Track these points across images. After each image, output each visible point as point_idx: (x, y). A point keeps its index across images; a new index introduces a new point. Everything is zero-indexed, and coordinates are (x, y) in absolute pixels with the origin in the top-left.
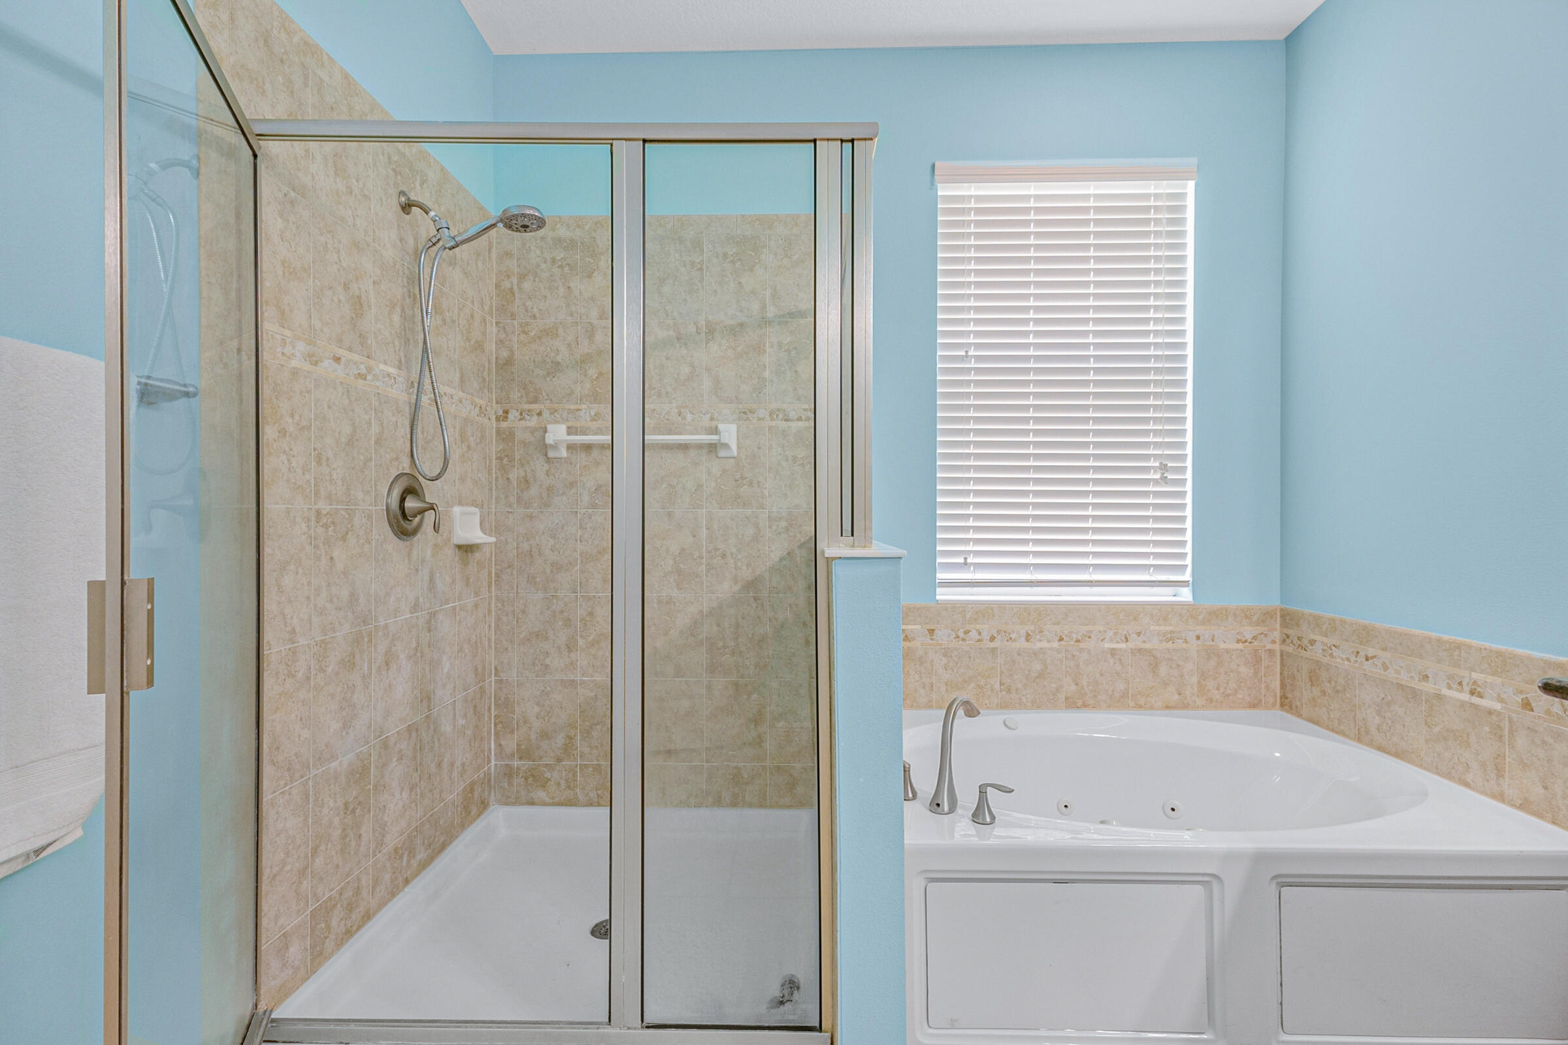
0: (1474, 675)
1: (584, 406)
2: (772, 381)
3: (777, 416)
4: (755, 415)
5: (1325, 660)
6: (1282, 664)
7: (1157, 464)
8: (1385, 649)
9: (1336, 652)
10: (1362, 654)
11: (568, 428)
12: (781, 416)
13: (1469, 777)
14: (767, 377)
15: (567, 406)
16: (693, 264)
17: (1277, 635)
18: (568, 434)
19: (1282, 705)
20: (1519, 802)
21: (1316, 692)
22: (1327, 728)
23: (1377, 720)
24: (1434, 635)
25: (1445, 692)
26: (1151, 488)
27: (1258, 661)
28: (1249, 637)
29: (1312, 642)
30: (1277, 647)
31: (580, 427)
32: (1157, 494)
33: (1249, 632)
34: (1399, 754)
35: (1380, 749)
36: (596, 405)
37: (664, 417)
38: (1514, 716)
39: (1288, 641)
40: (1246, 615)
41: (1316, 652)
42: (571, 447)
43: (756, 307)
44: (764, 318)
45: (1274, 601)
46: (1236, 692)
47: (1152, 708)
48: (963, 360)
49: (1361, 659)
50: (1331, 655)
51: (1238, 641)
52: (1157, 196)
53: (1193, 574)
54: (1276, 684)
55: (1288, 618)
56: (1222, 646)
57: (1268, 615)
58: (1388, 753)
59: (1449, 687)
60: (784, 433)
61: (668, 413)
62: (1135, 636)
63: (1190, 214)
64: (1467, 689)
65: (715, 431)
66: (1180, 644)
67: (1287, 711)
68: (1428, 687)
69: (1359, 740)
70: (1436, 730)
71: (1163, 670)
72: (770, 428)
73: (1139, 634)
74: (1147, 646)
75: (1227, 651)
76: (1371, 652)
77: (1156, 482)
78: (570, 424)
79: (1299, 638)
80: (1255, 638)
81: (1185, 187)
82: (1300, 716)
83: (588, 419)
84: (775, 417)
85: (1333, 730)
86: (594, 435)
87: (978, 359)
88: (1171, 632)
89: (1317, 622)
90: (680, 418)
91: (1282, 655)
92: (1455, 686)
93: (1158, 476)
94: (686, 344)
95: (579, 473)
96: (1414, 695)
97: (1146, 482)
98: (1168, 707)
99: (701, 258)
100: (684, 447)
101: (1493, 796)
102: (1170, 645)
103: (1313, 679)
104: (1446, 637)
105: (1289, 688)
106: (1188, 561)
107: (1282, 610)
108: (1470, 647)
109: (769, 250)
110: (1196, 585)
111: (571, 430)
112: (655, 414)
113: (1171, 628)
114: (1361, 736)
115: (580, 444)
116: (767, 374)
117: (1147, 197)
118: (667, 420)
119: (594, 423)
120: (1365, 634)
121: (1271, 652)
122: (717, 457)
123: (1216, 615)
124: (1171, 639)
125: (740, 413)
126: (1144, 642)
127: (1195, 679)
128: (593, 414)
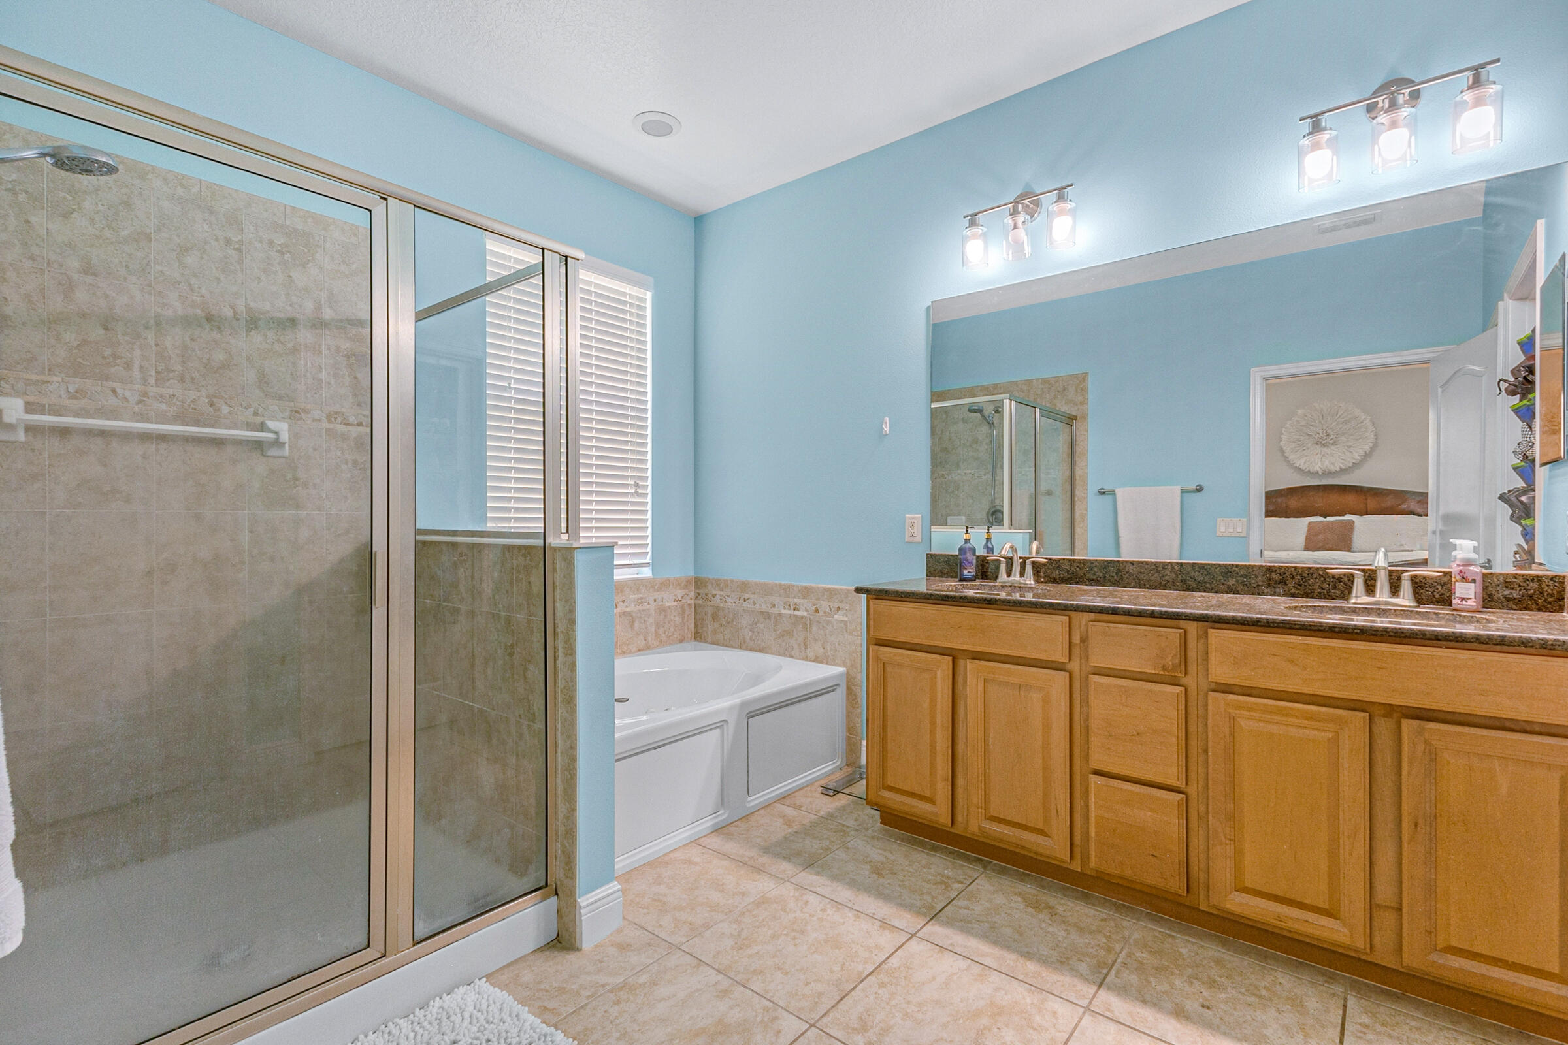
0: (796, 600)
1: (55, 379)
2: (329, 383)
3: (335, 418)
4: (309, 416)
5: (722, 605)
6: (696, 612)
7: (633, 483)
8: (754, 594)
9: (728, 599)
10: (742, 598)
11: (27, 404)
12: (339, 420)
13: (793, 653)
14: (323, 378)
15: (25, 376)
16: (228, 241)
17: (692, 594)
18: (27, 412)
19: (695, 638)
20: (813, 659)
21: (716, 625)
22: (723, 645)
23: (750, 633)
24: (777, 582)
25: (783, 611)
26: (628, 499)
27: (684, 611)
28: (680, 598)
29: (714, 596)
30: (693, 601)
31: (49, 405)
32: (633, 503)
33: (680, 594)
34: (761, 651)
35: (751, 650)
36: (78, 379)
37: (189, 406)
38: (812, 617)
39: (699, 597)
40: (678, 583)
41: (717, 601)
42: (30, 429)
43: (309, 305)
44: (319, 319)
45: (690, 573)
46: (673, 634)
47: (631, 652)
48: (505, 390)
49: (742, 601)
50: (725, 602)
51: (675, 600)
52: (631, 296)
53: (653, 558)
54: (692, 626)
55: (699, 583)
56: (668, 604)
57: (688, 582)
58: (756, 651)
59: (785, 609)
60: (344, 437)
61: (194, 401)
62: (621, 603)
63: (649, 313)
64: (792, 608)
65: (262, 427)
66: (646, 606)
67: (698, 641)
68: (775, 611)
69: (741, 648)
70: (779, 632)
71: (636, 625)
72: (328, 430)
73: (623, 602)
74: (628, 610)
75: (669, 607)
76: (747, 596)
77: (631, 494)
78: (31, 399)
79: (706, 594)
80: (682, 597)
81: (645, 294)
82: (707, 642)
83: (64, 396)
84: (333, 420)
85: (726, 646)
86: (74, 416)
87: (517, 390)
88: (642, 598)
89: (717, 583)
90: (211, 409)
91: (695, 607)
92: (787, 607)
93: (633, 491)
94: (219, 328)
95: (47, 463)
96: (767, 616)
97: (626, 494)
98: (639, 650)
99: (240, 237)
100: (218, 442)
101: (803, 659)
102: (640, 607)
103: (715, 618)
104: (783, 583)
105: (700, 626)
106: (649, 549)
107: (695, 578)
108: (794, 586)
109: (324, 251)
110: (654, 565)
111: (29, 408)
112: (175, 400)
113: (641, 596)
114: (742, 646)
115: (49, 427)
116: (323, 375)
117: (625, 294)
118: (193, 408)
119: (75, 402)
120: (744, 586)
121: (690, 605)
122: (263, 455)
123: (665, 584)
124: (641, 604)
125: (291, 411)
126: (627, 607)
127: (653, 629)
128: (71, 389)
